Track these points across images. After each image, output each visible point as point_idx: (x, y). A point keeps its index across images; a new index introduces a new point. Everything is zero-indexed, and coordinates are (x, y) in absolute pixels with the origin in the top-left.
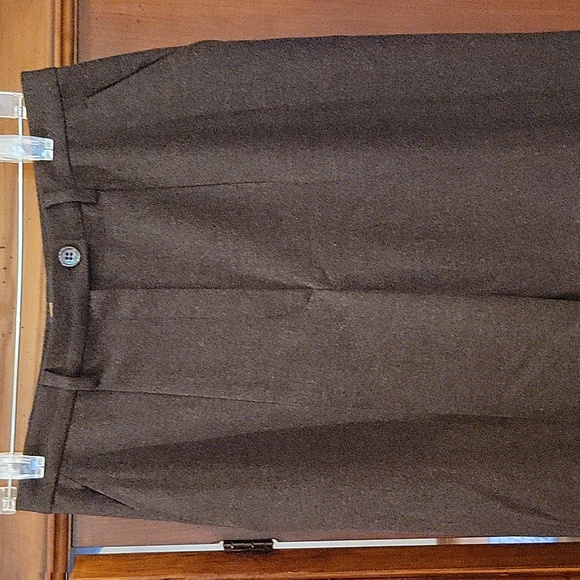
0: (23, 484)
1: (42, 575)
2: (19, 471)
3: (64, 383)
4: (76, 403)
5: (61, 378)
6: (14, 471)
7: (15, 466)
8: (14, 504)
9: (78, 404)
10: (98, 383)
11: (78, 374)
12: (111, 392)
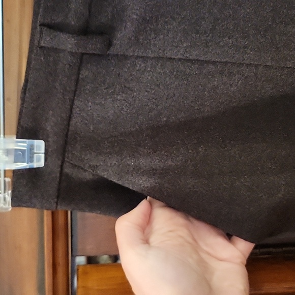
0: (17, 175)
1: (41, 288)
2: (12, 158)
3: (68, 43)
4: (82, 72)
5: (63, 36)
6: (7, 159)
7: (7, 152)
8: (9, 199)
9: (84, 73)
10: (110, 44)
11: (85, 31)
12: (126, 57)
